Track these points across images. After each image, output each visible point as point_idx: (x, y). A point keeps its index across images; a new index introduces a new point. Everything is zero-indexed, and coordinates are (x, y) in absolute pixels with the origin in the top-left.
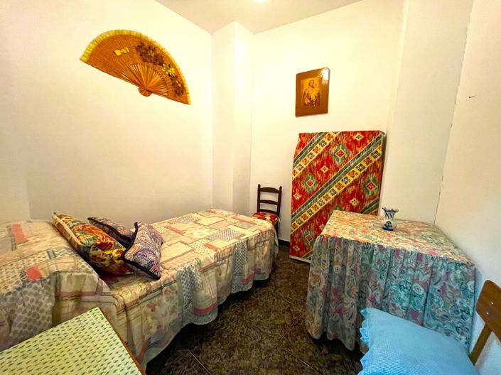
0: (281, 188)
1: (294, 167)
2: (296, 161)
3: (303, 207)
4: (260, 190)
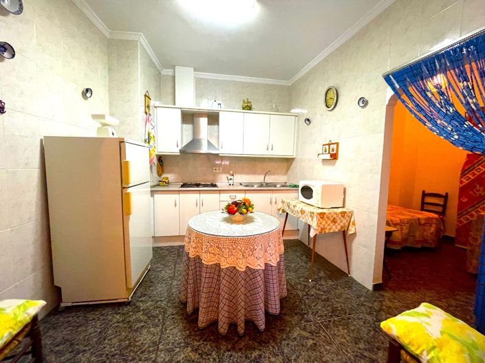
0: (447, 194)
1: (461, 178)
2: (463, 174)
3: (470, 208)
4: (424, 195)
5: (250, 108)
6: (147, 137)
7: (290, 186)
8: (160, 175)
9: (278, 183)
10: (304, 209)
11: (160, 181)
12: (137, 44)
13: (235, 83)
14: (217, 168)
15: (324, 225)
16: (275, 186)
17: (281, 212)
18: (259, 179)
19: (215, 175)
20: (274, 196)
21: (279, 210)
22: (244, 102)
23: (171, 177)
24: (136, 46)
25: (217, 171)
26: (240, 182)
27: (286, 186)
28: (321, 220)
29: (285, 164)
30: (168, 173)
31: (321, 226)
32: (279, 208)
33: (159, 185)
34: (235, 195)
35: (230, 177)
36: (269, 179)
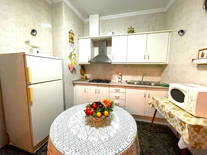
5: (133, 32)
6: (70, 55)
7: (162, 85)
8: (82, 75)
9: (153, 82)
10: (172, 113)
11: (82, 78)
12: (62, 3)
13: (124, 18)
14: (112, 71)
15: (199, 140)
16: (150, 85)
17: (151, 105)
18: (139, 78)
19: (111, 75)
20: (148, 92)
21: (150, 104)
22: (129, 29)
23: (88, 76)
24: (62, 5)
25: (112, 73)
26: (126, 80)
27: (159, 85)
28: (195, 133)
29: (160, 69)
30: (87, 73)
31: (196, 140)
32: (150, 102)
33: (80, 80)
34: (119, 89)
35: (119, 77)
36: (146, 79)
